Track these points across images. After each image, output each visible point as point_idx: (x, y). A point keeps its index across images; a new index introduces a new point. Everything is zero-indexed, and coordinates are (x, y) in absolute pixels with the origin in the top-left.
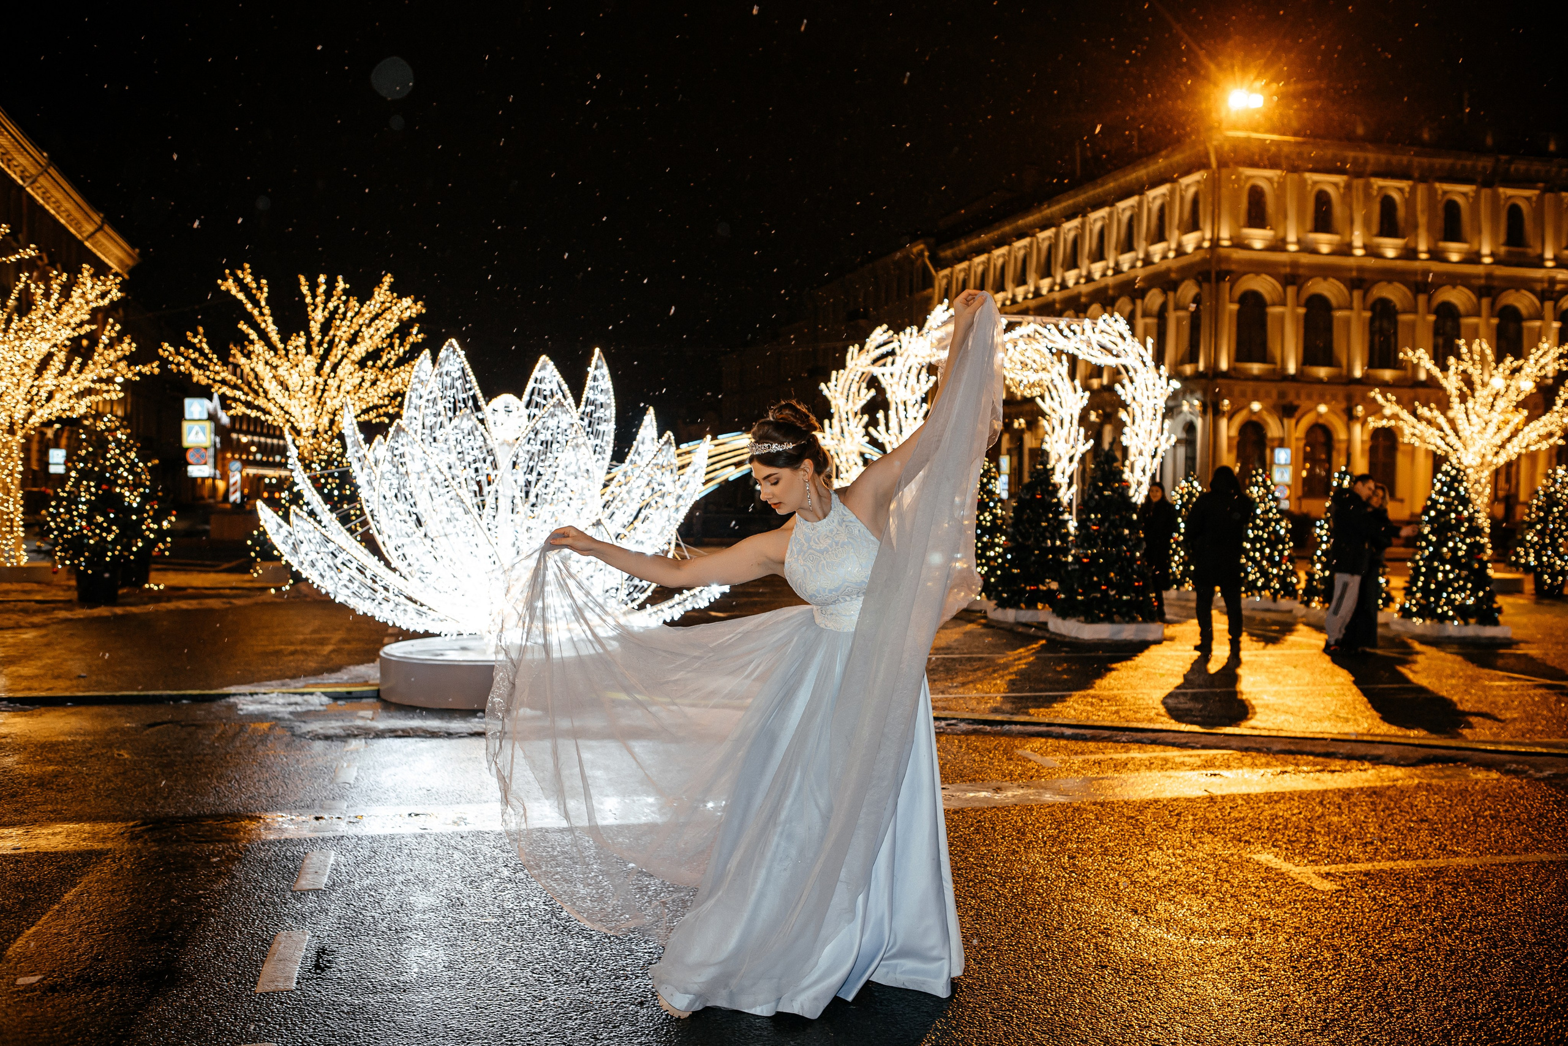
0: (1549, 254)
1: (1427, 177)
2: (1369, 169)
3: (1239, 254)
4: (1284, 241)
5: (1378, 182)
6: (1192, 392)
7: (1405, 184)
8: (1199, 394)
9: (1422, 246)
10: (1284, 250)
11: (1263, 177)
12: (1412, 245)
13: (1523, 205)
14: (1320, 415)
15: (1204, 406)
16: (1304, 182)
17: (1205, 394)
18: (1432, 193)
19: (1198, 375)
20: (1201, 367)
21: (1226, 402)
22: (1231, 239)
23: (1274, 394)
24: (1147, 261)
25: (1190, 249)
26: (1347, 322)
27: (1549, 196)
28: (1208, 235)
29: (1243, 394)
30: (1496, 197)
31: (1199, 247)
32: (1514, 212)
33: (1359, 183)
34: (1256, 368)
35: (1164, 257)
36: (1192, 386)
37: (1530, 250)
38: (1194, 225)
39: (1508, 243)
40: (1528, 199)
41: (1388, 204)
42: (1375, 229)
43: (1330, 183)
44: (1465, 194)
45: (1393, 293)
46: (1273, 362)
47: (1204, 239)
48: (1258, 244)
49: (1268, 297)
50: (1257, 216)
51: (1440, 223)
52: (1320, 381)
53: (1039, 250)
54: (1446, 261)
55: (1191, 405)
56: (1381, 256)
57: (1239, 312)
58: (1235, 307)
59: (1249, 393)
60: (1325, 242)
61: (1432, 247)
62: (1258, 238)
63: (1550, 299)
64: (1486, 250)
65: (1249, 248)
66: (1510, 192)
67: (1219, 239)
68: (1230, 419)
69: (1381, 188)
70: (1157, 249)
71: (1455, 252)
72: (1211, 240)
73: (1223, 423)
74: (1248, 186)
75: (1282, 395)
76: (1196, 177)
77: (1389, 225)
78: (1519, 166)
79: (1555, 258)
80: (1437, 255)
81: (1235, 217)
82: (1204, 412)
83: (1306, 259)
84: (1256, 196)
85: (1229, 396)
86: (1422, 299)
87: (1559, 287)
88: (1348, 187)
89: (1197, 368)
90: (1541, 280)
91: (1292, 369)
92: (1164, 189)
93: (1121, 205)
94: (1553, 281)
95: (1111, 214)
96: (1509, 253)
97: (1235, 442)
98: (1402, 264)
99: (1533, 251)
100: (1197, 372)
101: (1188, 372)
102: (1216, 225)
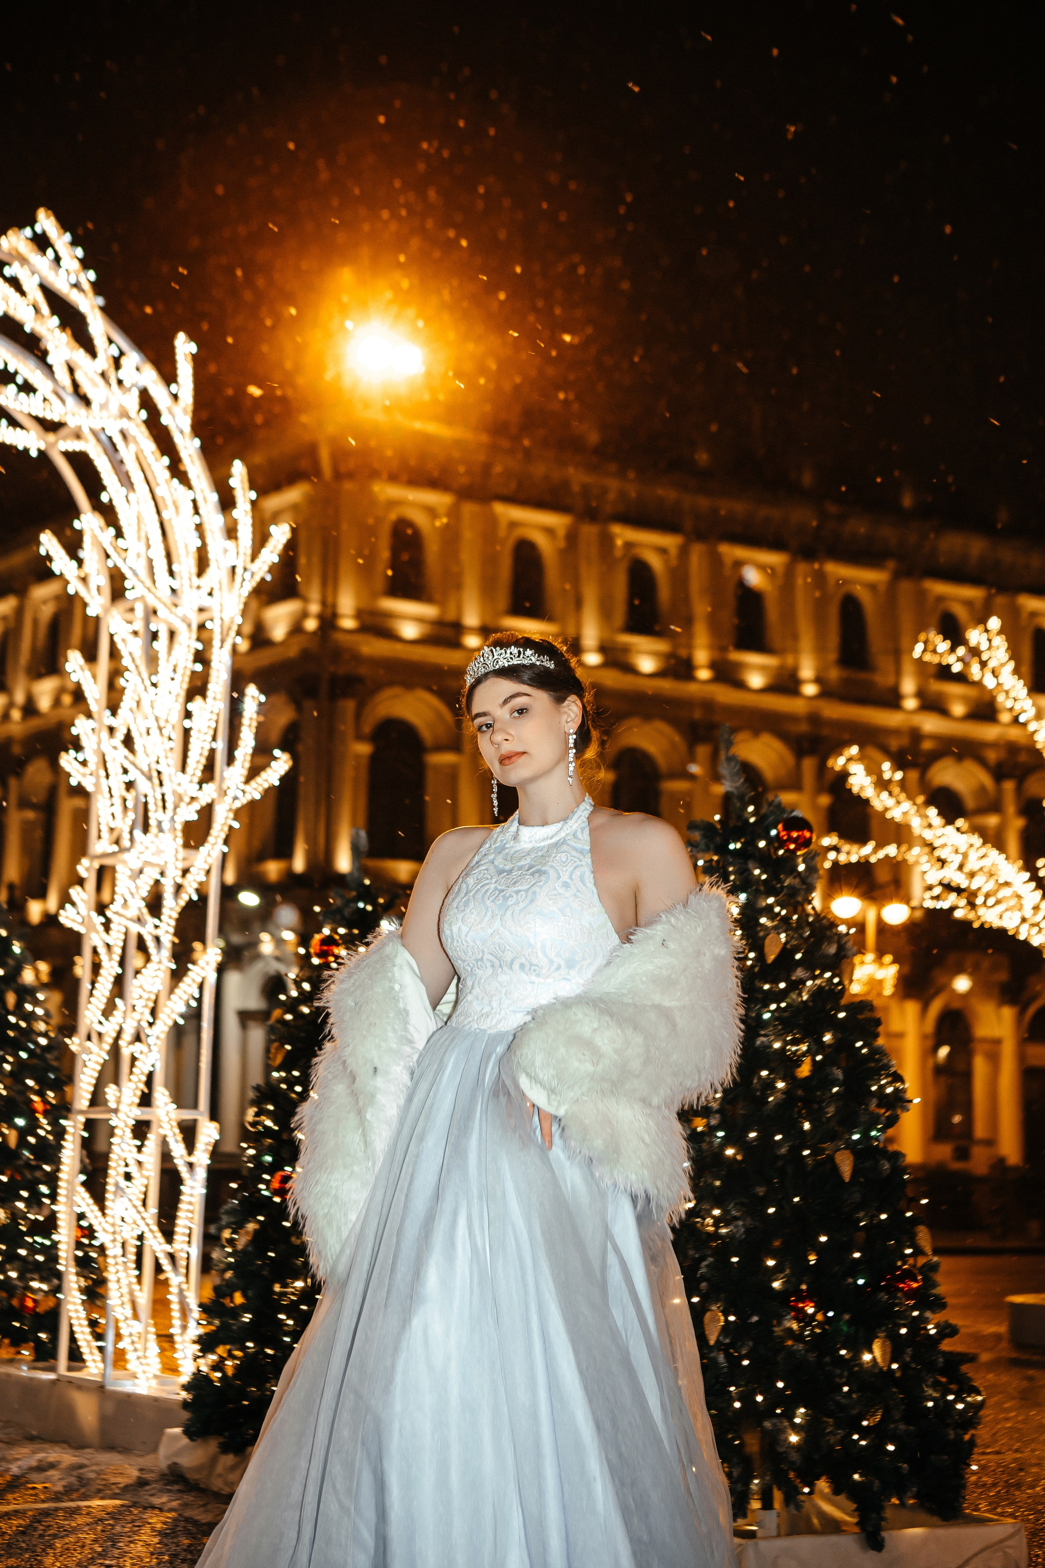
0: (909, 686)
1: (706, 531)
2: (608, 509)
3: (374, 647)
4: (457, 627)
5: (623, 535)
7: (670, 541)
9: (701, 656)
10: (454, 644)
11: (419, 504)
12: (684, 652)
13: (865, 596)
16: (492, 521)
18: (714, 562)
19: (290, 881)
20: (299, 864)
22: (358, 616)
25: (279, 633)
27: (905, 585)
28: (314, 608)
30: (820, 578)
31: (297, 629)
32: (852, 609)
33: (589, 531)
34: (402, 873)
37: (877, 677)
38: (288, 586)
39: (844, 660)
40: (872, 586)
41: (641, 577)
42: (620, 617)
43: (540, 527)
44: (769, 568)
47: (305, 615)
48: (409, 631)
49: (427, 735)
50: (408, 579)
51: (729, 618)
54: (741, 685)
56: (630, 669)
57: (374, 760)
58: (364, 749)
61: (719, 658)
62: (410, 618)
63: (915, 766)
64: (807, 672)
65: (391, 634)
66: (844, 571)
67: (335, 616)
69: (629, 545)
71: (756, 670)
72: (321, 617)
74: (388, 521)
76: (294, 494)
77: (643, 615)
78: (858, 527)
79: (920, 694)
80: (726, 674)
81: (365, 572)
84: (407, 540)
86: (702, 753)
87: (927, 745)
88: (572, 537)
89: (292, 866)
90: (897, 732)
94: (916, 735)
96: (845, 682)
98: (667, 686)
99: (882, 679)
100: (289, 876)
101: (273, 877)
102: (329, 587)
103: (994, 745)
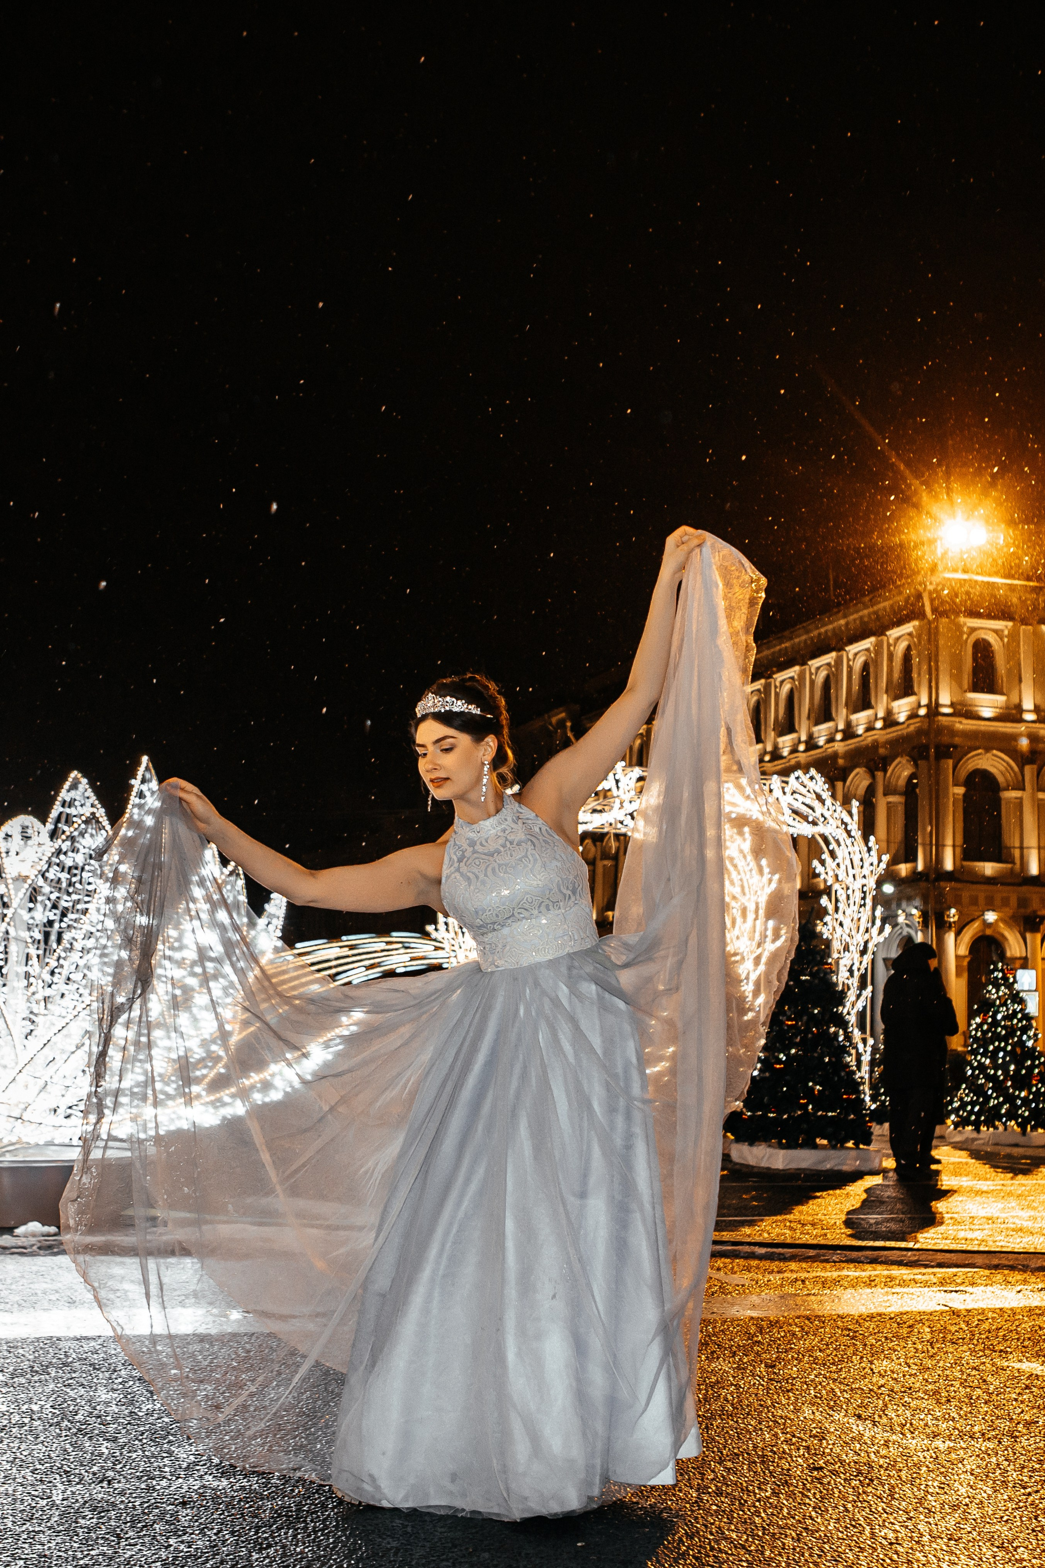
3: (964, 725)
4: (1019, 708)
6: (909, 899)
8: (917, 902)
10: (1021, 720)
11: (991, 629)
15: (925, 915)
16: (1040, 636)
17: (925, 899)
19: (915, 877)
20: (920, 867)
21: (953, 911)
22: (952, 705)
23: (1014, 901)
24: (849, 733)
25: (902, 718)
28: (924, 701)
29: (974, 901)
31: (913, 715)
34: (989, 868)
35: (870, 728)
36: (909, 891)
38: (906, 688)
46: (1010, 860)
47: (919, 706)
48: (987, 712)
49: (1001, 779)
50: (985, 680)
55: (910, 915)
57: (967, 797)
58: (961, 790)
59: (982, 901)
62: (988, 704)
65: (976, 716)
67: (938, 705)
68: (958, 934)
70: (861, 718)
72: (928, 706)
73: (950, 937)
74: (973, 639)
75: (1023, 902)
76: (908, 627)
81: (956, 673)
82: (925, 924)
84: (982, 650)
85: (957, 903)
89: (916, 867)
91: (1034, 868)
92: (868, 643)
93: (815, 663)
95: (802, 676)
97: (965, 963)
100: (915, 874)
101: (903, 873)
102: (933, 688)
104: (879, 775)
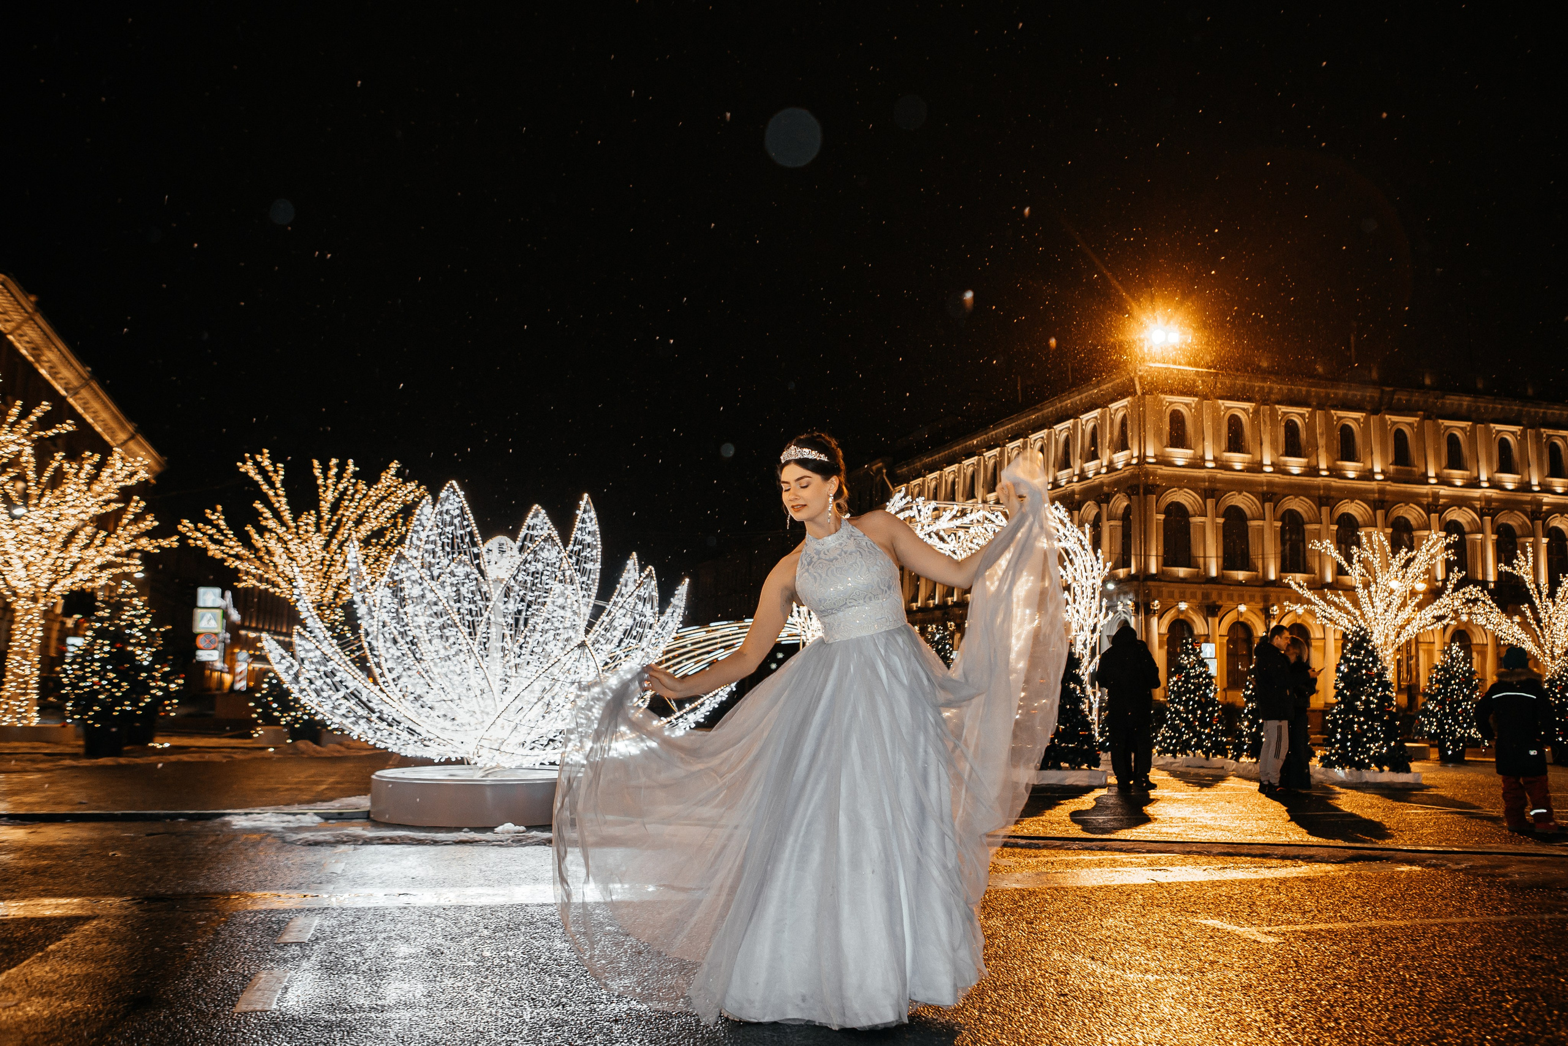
0: (1431, 473)
1: (1324, 405)
2: (1274, 398)
3: (1163, 470)
4: (1203, 459)
5: (1282, 409)
6: (1126, 593)
7: (1305, 411)
8: (1131, 596)
9: (1323, 465)
10: (1204, 467)
11: (1181, 403)
12: (1314, 463)
13: (1407, 430)
14: (1240, 614)
15: (1137, 606)
16: (1218, 408)
17: (1137, 595)
18: (1329, 419)
19: (1130, 578)
20: (1133, 571)
21: (1157, 602)
22: (1155, 457)
23: (1199, 595)
24: (1082, 477)
25: (1120, 466)
26: (1261, 530)
27: (1428, 423)
28: (1136, 454)
29: (1171, 595)
30: (1383, 422)
31: (1128, 464)
32: (1400, 436)
33: (1265, 409)
34: (1182, 572)
35: (1098, 473)
36: (1126, 588)
37: (1415, 469)
38: (1122, 445)
39: (1396, 462)
40: (1410, 424)
41: (1291, 429)
42: (1281, 451)
43: (1241, 409)
44: (1356, 420)
45: (1299, 505)
46: (1196, 566)
47: (1132, 457)
48: (1180, 462)
49: (1190, 509)
50: (1178, 438)
51: (1336, 444)
52: (1239, 583)
53: (986, 467)
54: (1343, 477)
55: (1125, 605)
56: (1287, 473)
57: (1166, 522)
58: (1162, 517)
59: (1177, 595)
60: (1238, 460)
61: (1330, 465)
62: (1180, 456)
63: (1435, 512)
64: (1377, 468)
65: (1171, 464)
66: (1395, 418)
67: (1145, 457)
68: (1160, 618)
69: (1285, 413)
70: (1091, 467)
71: (1351, 469)
72: (1138, 457)
73: (1154, 621)
74: (1168, 412)
75: (1206, 596)
76: (1124, 402)
77: (1293, 448)
78: (1402, 397)
79: (1437, 476)
80: (1336, 472)
81: (1158, 434)
82: (1137, 611)
83: (1222, 474)
84: (1177, 419)
85: (1159, 597)
86: (1325, 510)
87: (1442, 501)
88: (1256, 412)
89: (1130, 571)
90: (1426, 495)
91: (1213, 572)
92: (1096, 413)
93: (1058, 427)
94: (1436, 496)
95: (1049, 436)
96: (1397, 472)
97: (1165, 639)
98: (1305, 479)
99: (1418, 470)
100: (1129, 575)
101: (1121, 576)
102: (1142, 444)
103: (1478, 499)
104: (1104, 506)
